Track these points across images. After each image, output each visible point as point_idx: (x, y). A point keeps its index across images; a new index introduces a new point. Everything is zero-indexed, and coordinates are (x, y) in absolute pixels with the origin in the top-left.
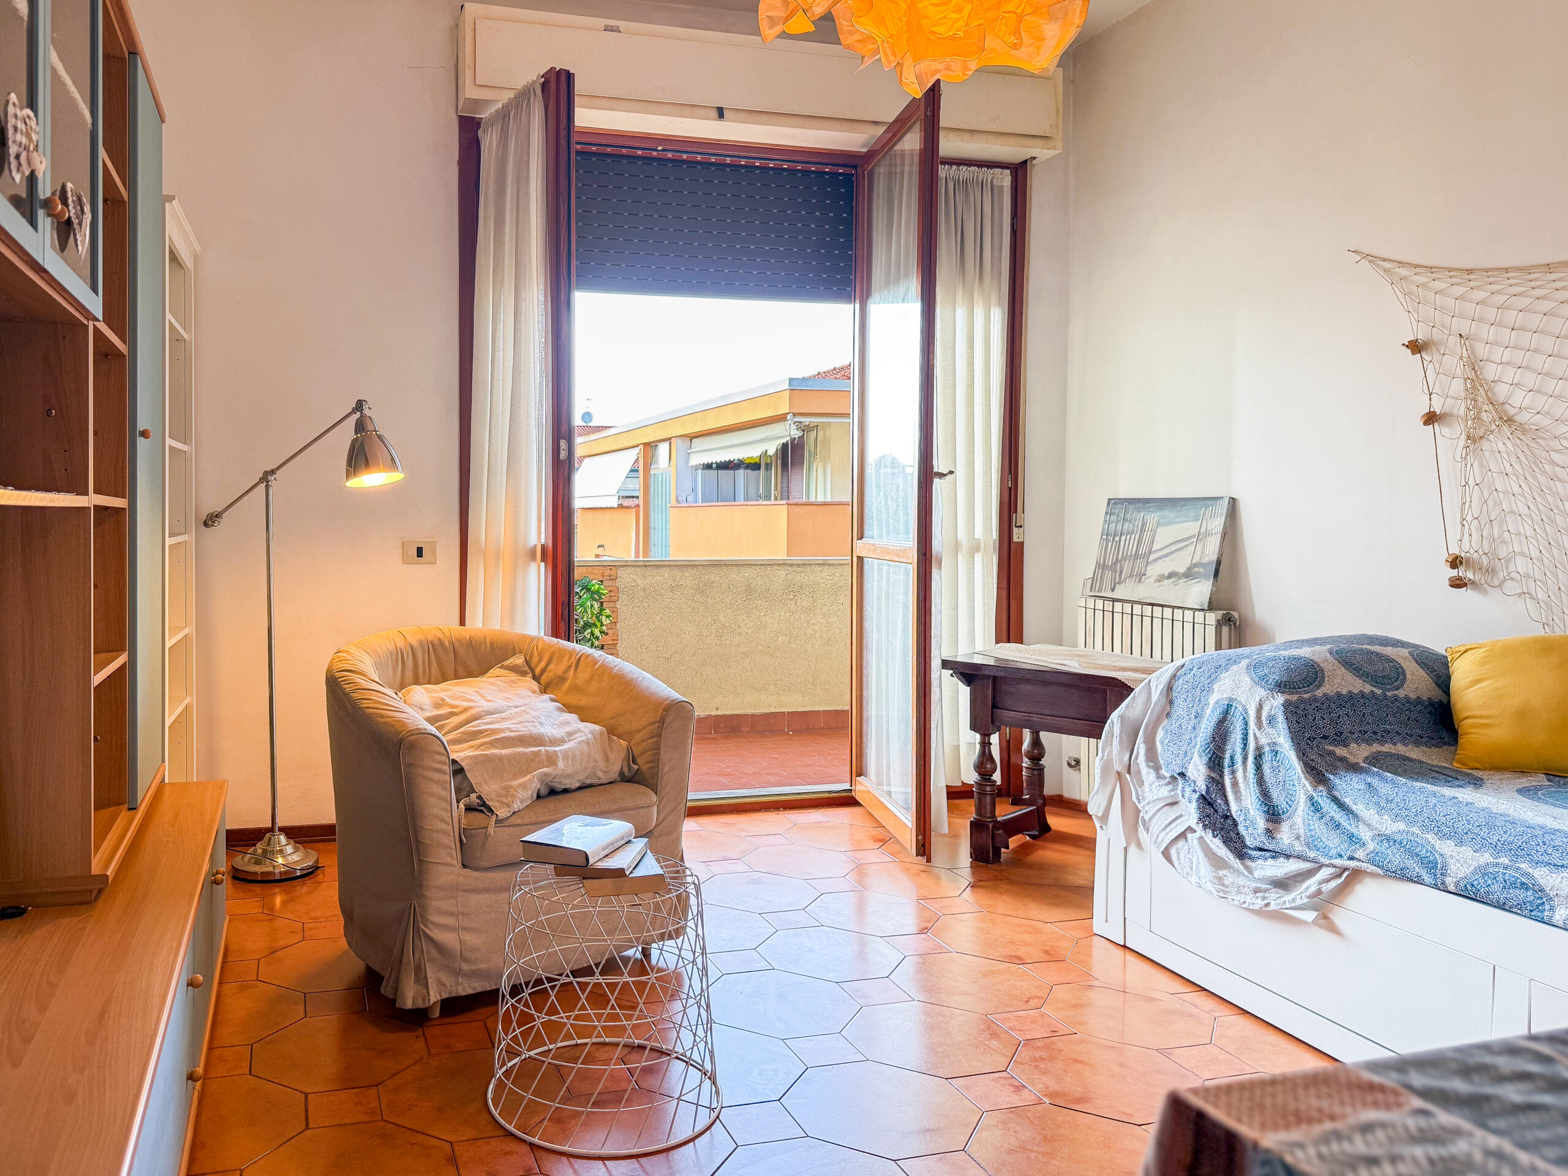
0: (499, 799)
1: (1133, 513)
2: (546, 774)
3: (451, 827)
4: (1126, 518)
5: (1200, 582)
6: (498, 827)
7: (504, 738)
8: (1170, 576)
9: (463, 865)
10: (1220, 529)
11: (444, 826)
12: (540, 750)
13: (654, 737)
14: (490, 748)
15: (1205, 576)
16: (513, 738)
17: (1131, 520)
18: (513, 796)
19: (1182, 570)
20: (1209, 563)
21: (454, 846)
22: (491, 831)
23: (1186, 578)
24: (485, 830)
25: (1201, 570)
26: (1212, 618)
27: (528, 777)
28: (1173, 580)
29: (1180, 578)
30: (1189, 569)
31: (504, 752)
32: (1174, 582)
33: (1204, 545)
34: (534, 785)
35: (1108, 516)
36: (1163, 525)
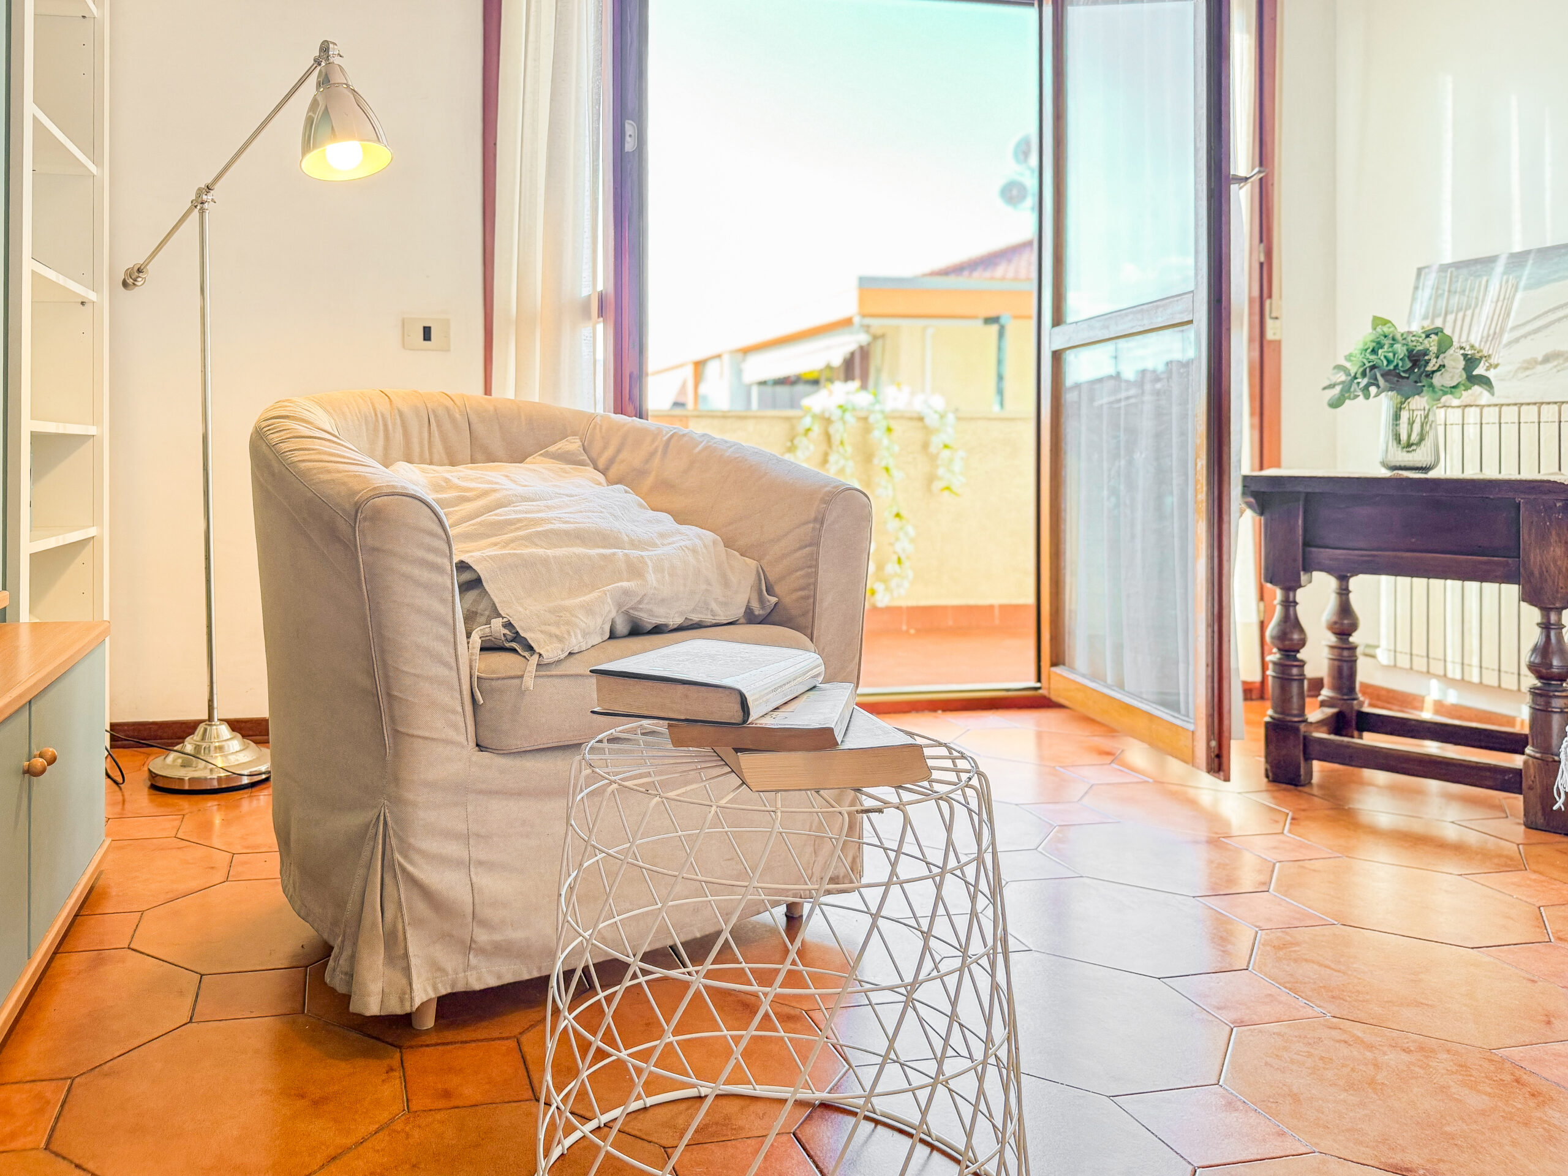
0: (544, 628)
2: (626, 592)
3: (454, 674)
6: (542, 676)
7: (552, 531)
8: (1544, 361)
9: (477, 745)
11: (443, 672)
12: (614, 554)
13: (806, 546)
14: (527, 546)
16: (567, 533)
18: (568, 623)
21: (460, 709)
22: (529, 682)
24: (517, 681)
27: (595, 594)
31: (550, 552)
34: (607, 609)
35: (1420, 291)
36: (1527, 288)
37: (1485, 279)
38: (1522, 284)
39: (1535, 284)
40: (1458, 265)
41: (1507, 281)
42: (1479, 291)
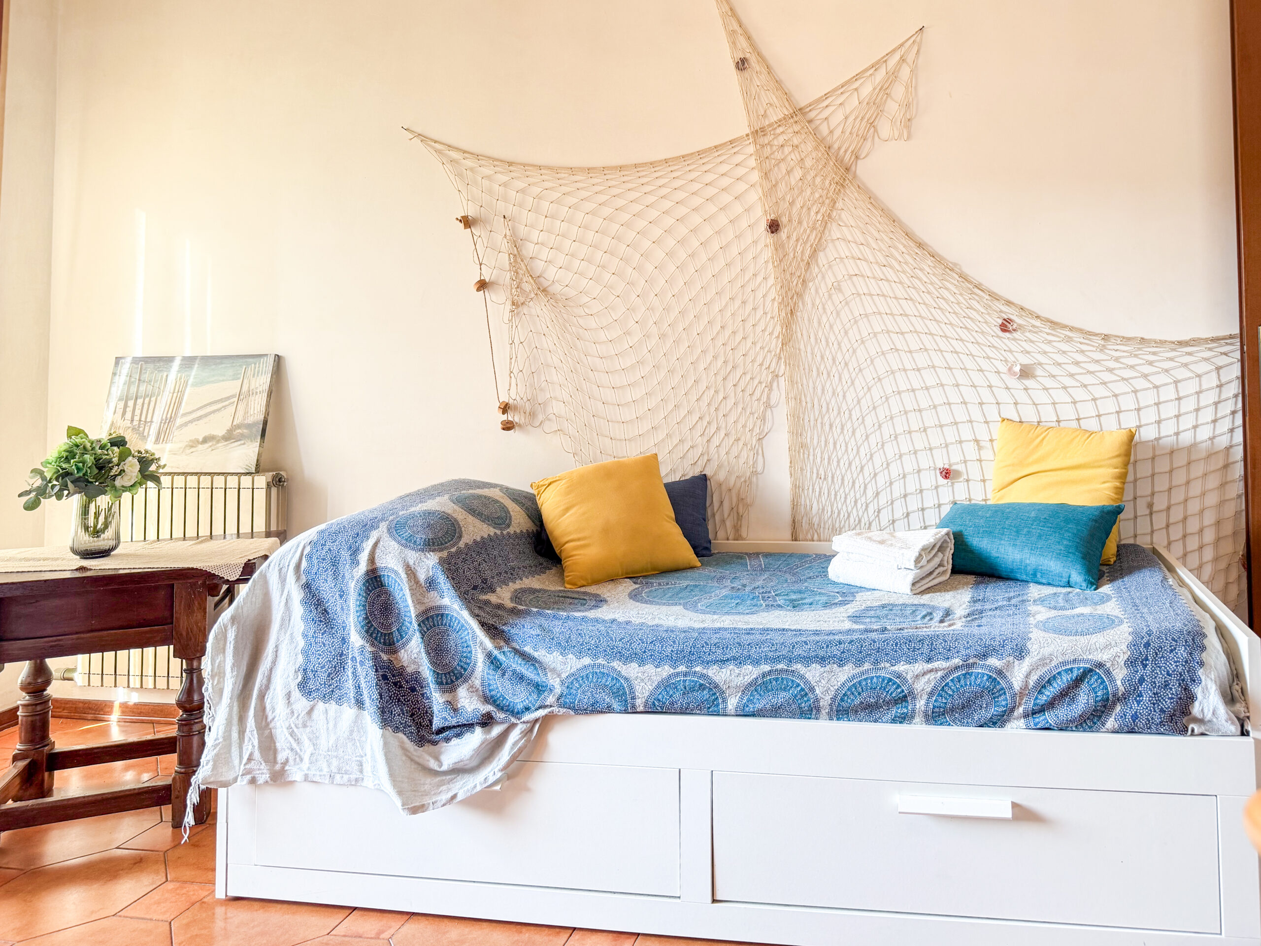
1: (152, 373)
4: (142, 379)
5: (244, 444)
8: (205, 440)
10: (266, 387)
15: (250, 438)
17: (150, 381)
19: (221, 432)
20: (254, 424)
23: (226, 441)
25: (245, 431)
26: (261, 481)
28: (210, 444)
29: (218, 442)
30: (230, 431)
32: (211, 446)
33: (247, 405)
35: (117, 377)
36: (194, 385)
37: (165, 374)
38: (190, 382)
39: (199, 383)
40: (148, 360)
41: (180, 378)
42: (161, 383)
